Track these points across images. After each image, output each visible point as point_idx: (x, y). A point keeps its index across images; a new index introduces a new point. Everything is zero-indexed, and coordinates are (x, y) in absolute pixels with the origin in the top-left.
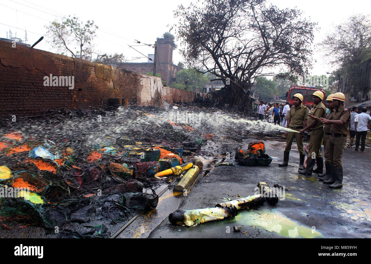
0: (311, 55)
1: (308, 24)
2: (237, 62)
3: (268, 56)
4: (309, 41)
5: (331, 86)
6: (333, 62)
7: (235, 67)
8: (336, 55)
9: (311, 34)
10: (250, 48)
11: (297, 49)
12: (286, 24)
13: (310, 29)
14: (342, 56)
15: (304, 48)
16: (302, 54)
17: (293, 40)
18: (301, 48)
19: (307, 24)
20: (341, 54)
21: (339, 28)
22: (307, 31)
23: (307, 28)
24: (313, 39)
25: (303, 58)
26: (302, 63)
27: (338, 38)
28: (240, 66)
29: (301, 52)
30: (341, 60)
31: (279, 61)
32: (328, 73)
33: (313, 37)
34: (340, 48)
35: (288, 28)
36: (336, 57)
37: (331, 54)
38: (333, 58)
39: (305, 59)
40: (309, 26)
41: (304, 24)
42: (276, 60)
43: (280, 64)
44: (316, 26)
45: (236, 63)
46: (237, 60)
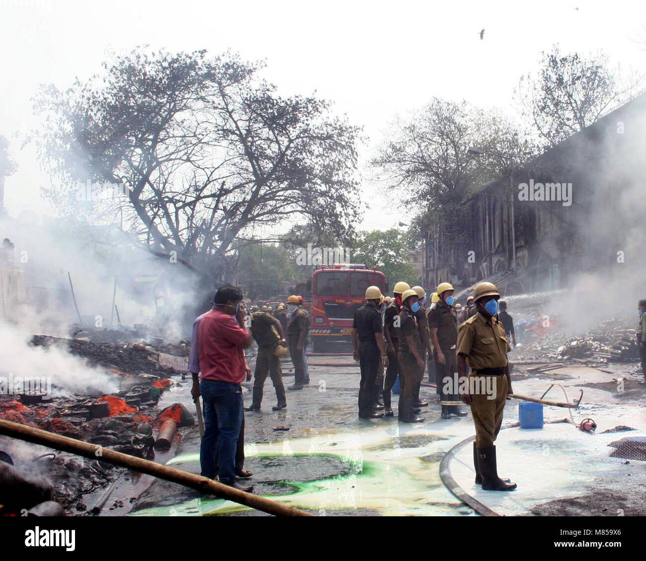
0: (356, 192)
1: (344, 129)
2: (192, 216)
3: (263, 197)
4: (349, 164)
5: (413, 252)
6: (407, 202)
7: (188, 228)
8: (411, 187)
9: (352, 150)
10: (221, 181)
11: (327, 181)
12: (298, 128)
13: (349, 138)
14: (424, 187)
15: (341, 178)
16: (337, 190)
17: (315, 161)
18: (335, 179)
19: (341, 129)
20: (421, 184)
21: (412, 129)
22: (343, 143)
23: (342, 138)
24: (356, 159)
25: (340, 198)
26: (339, 208)
27: (412, 149)
28: (199, 224)
29: (335, 186)
30: (423, 196)
31: (288, 208)
32: (401, 225)
33: (356, 156)
34: (417, 171)
35: (302, 135)
36: (412, 190)
37: (401, 185)
38: (407, 191)
39: (346, 202)
40: (346, 134)
41: (336, 128)
42: (282, 206)
43: (291, 214)
44: (361, 134)
45: (191, 218)
46: (193, 210)
